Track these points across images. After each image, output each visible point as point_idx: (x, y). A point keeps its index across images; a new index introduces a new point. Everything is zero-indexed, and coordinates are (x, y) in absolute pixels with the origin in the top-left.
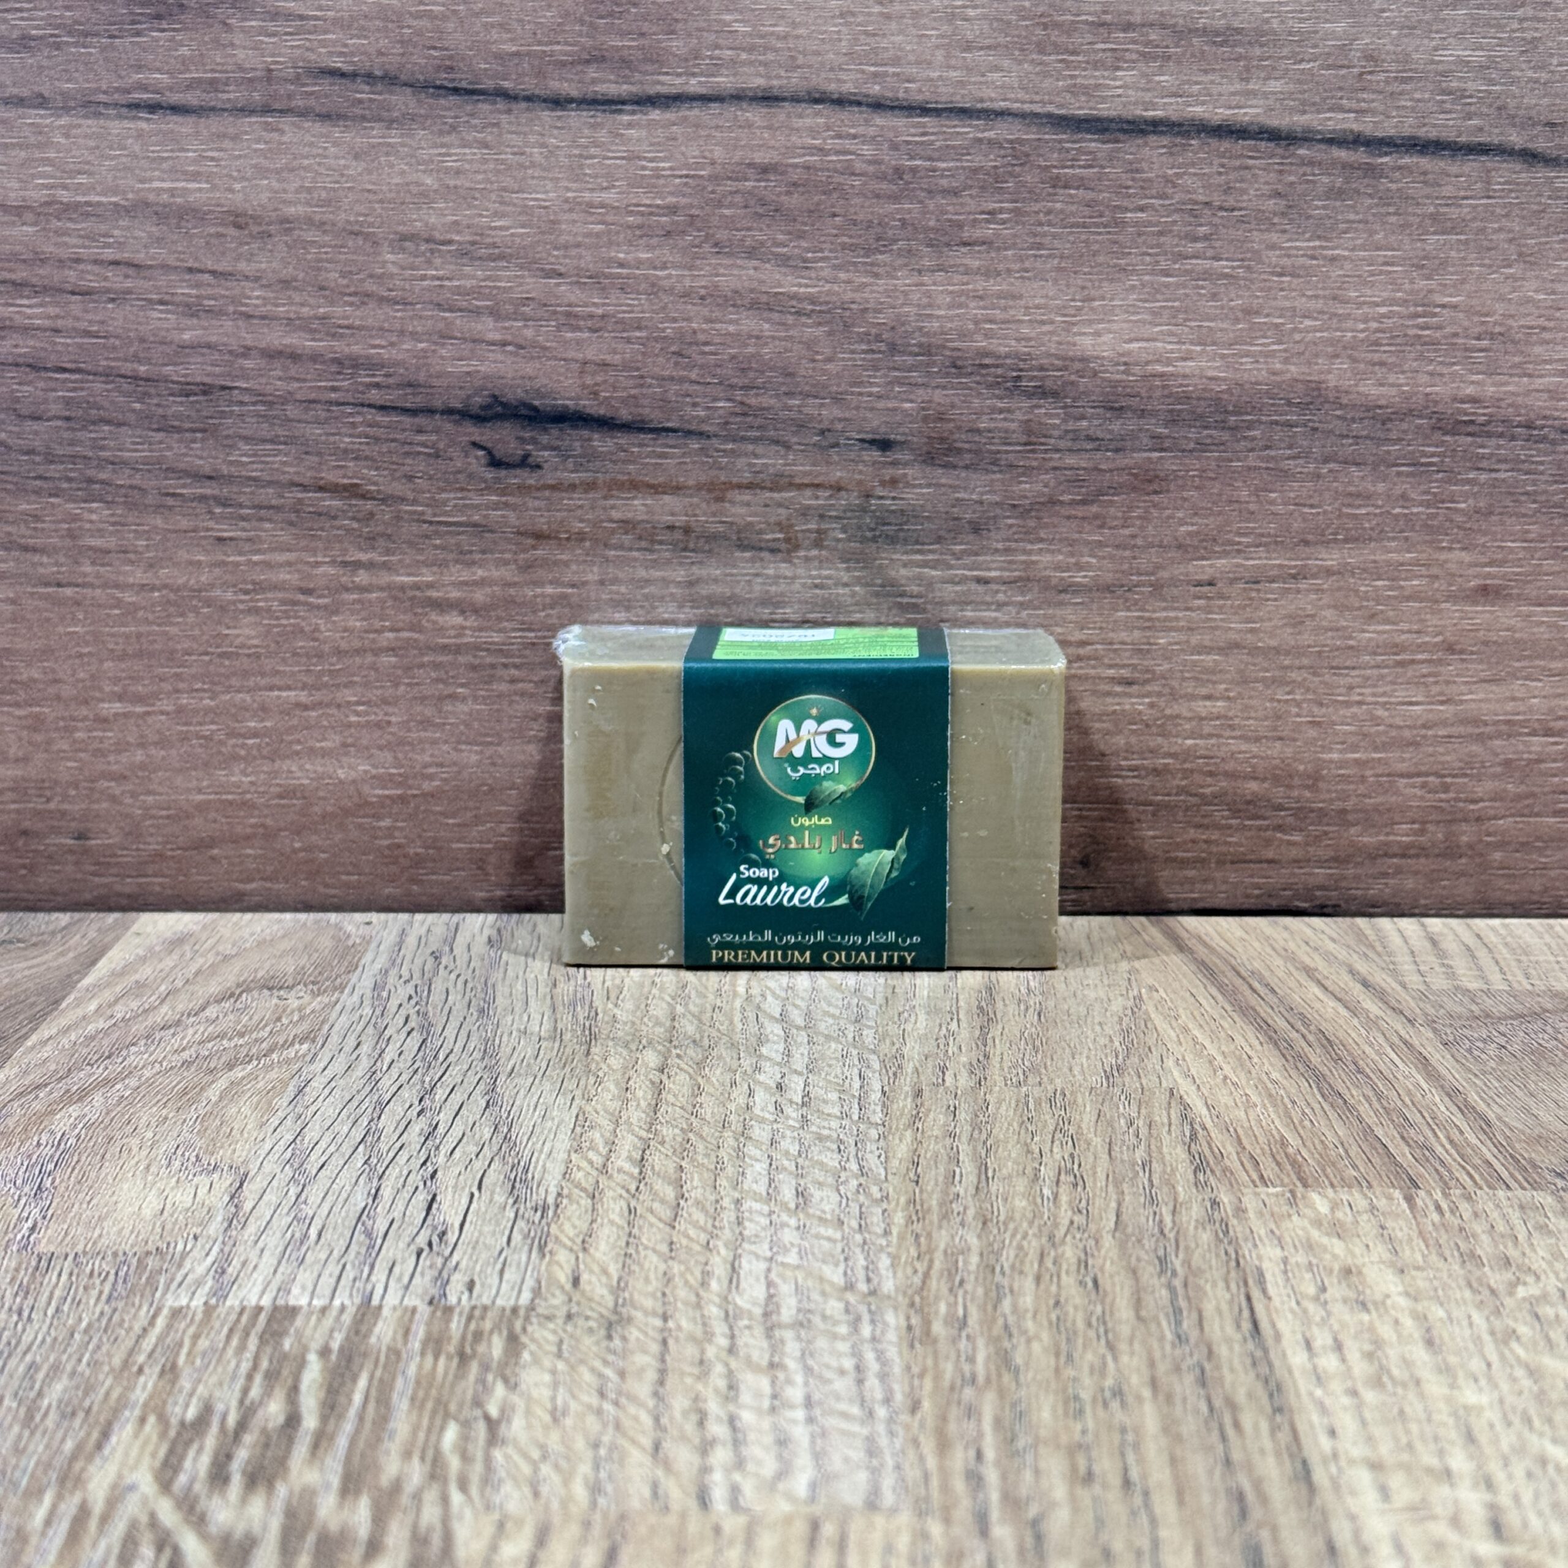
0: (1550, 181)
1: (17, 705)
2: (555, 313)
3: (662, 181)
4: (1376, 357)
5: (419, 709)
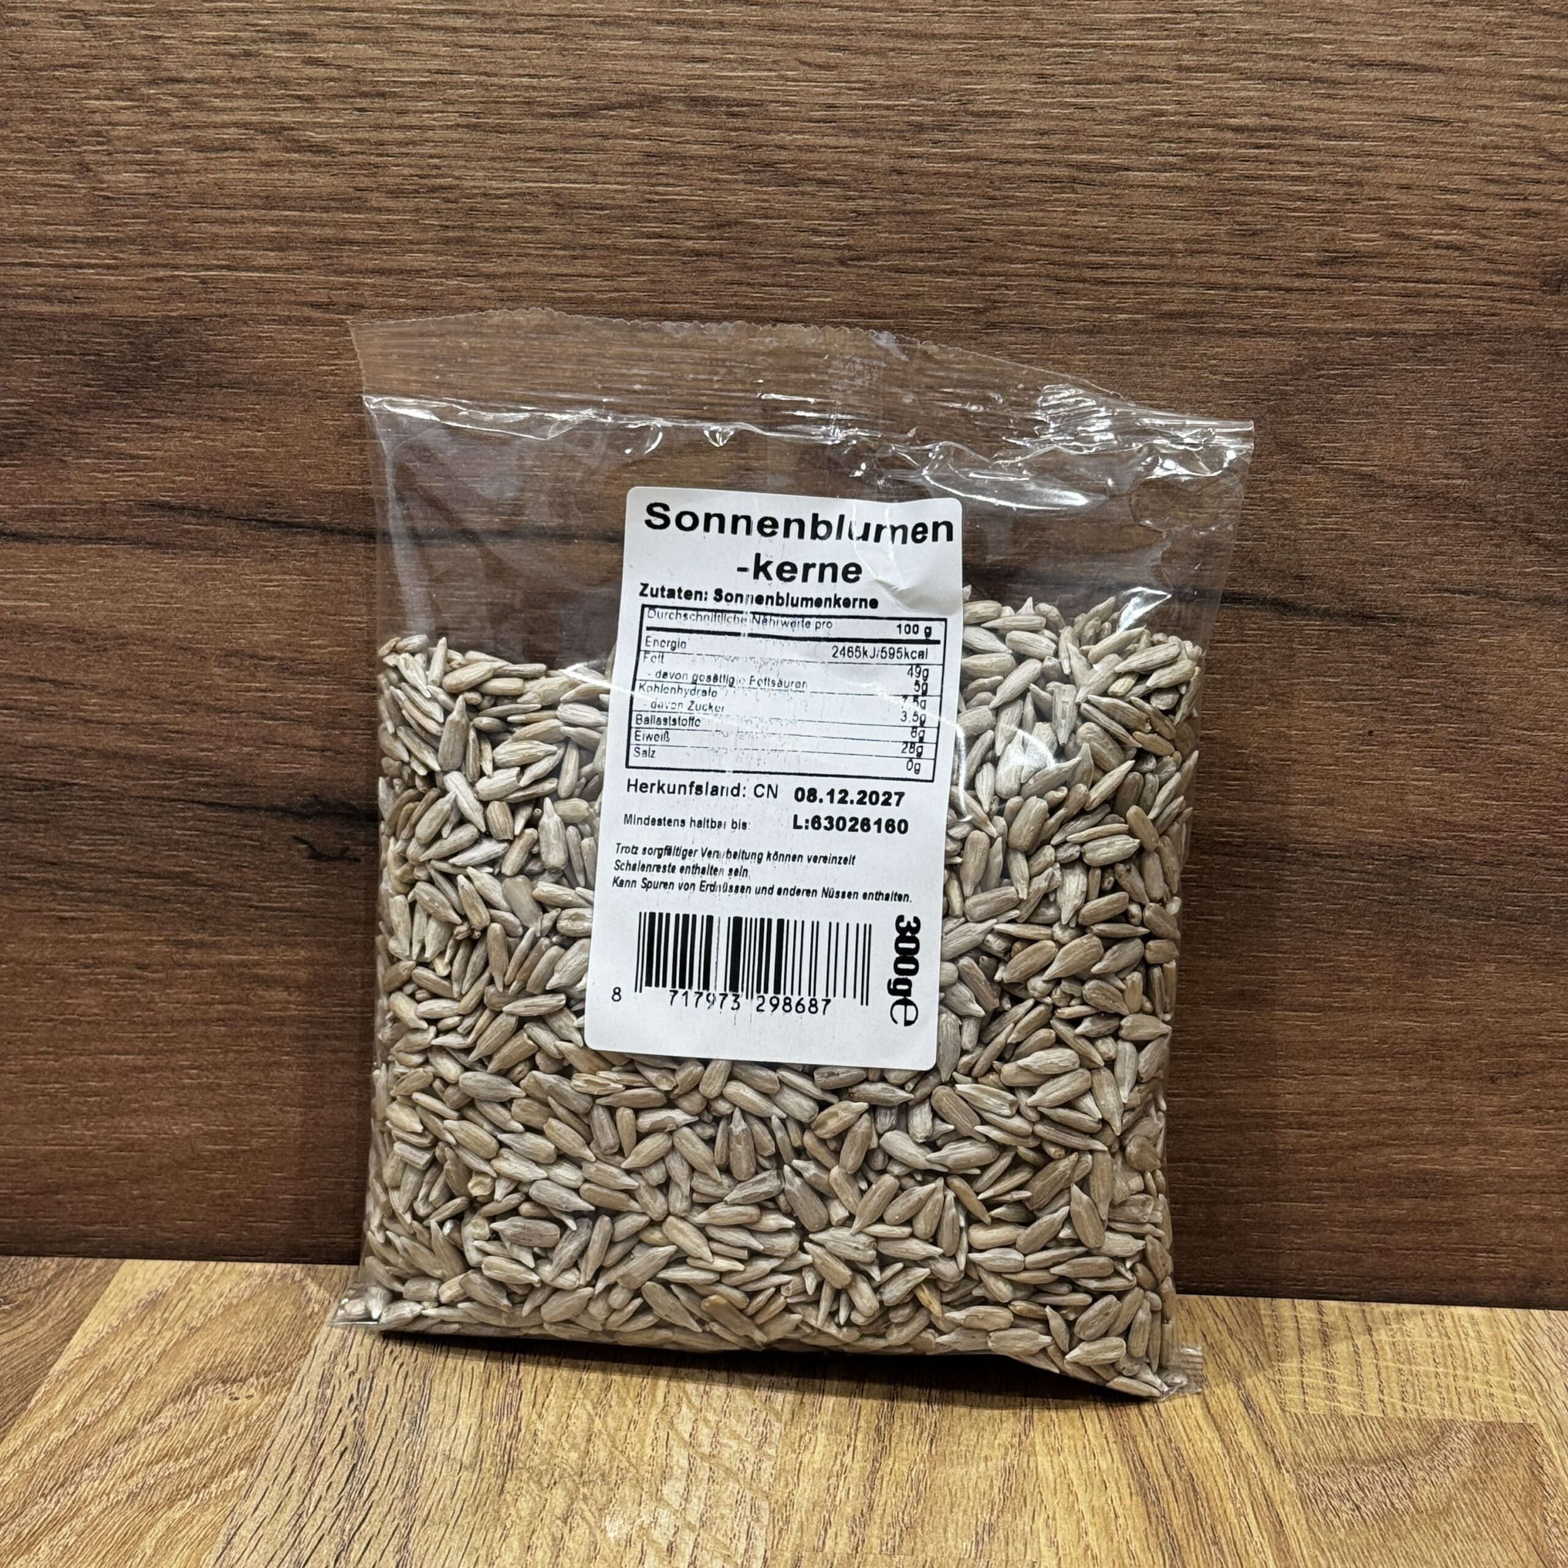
0: (1300, 628)
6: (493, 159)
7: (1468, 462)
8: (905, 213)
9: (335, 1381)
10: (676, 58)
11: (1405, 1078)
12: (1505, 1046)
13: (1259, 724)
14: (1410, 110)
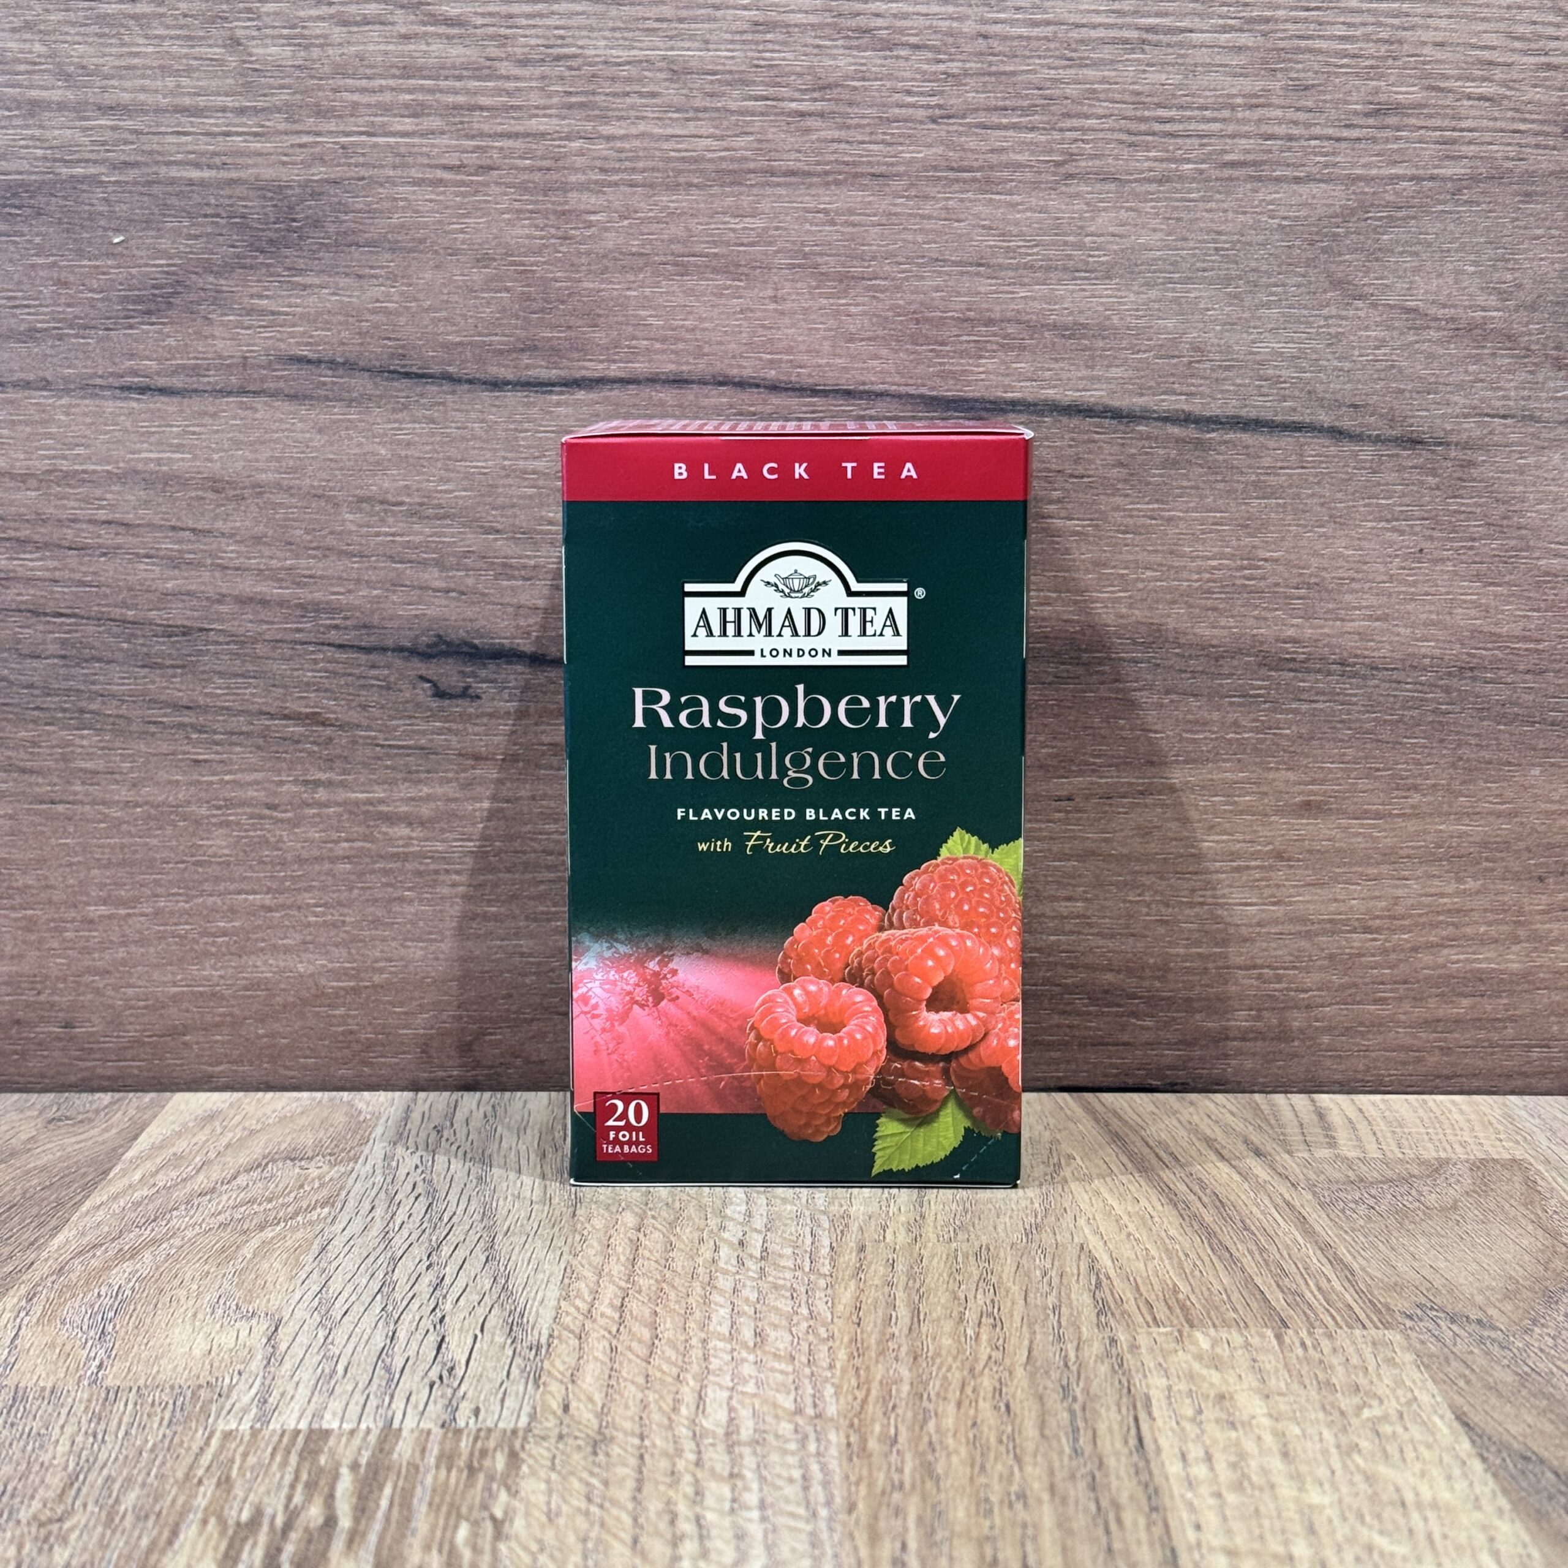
0: (1355, 453)
2: (493, 564)
4: (1209, 603)
5: (370, 910)
6: (613, 30)
7: (1503, 295)
8: (990, 74)
11: (1460, 880)
12: (1551, 846)
13: (1318, 546)
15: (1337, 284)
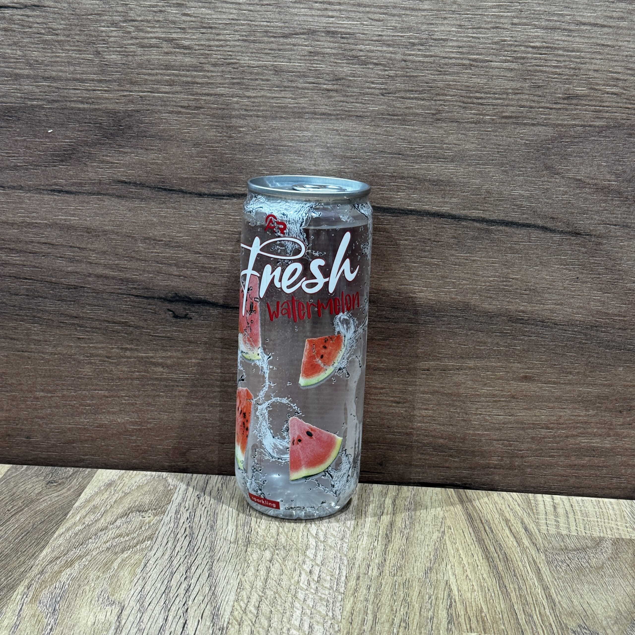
0: (552, 238)
1: (7, 391)
2: (198, 266)
3: (236, 223)
4: (489, 295)
5: (147, 399)
6: (252, 53)
7: (618, 176)
8: (407, 76)
9: (181, 512)
10: (322, 16)
11: (587, 410)
12: (625, 399)
13: (535, 274)
14: (599, 41)
15: (548, 168)
